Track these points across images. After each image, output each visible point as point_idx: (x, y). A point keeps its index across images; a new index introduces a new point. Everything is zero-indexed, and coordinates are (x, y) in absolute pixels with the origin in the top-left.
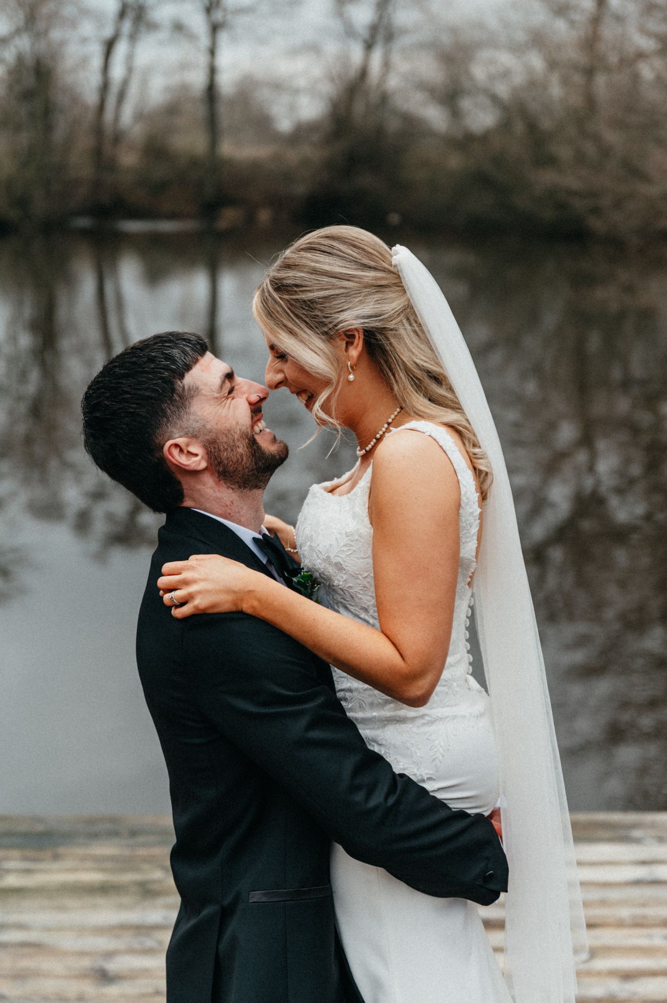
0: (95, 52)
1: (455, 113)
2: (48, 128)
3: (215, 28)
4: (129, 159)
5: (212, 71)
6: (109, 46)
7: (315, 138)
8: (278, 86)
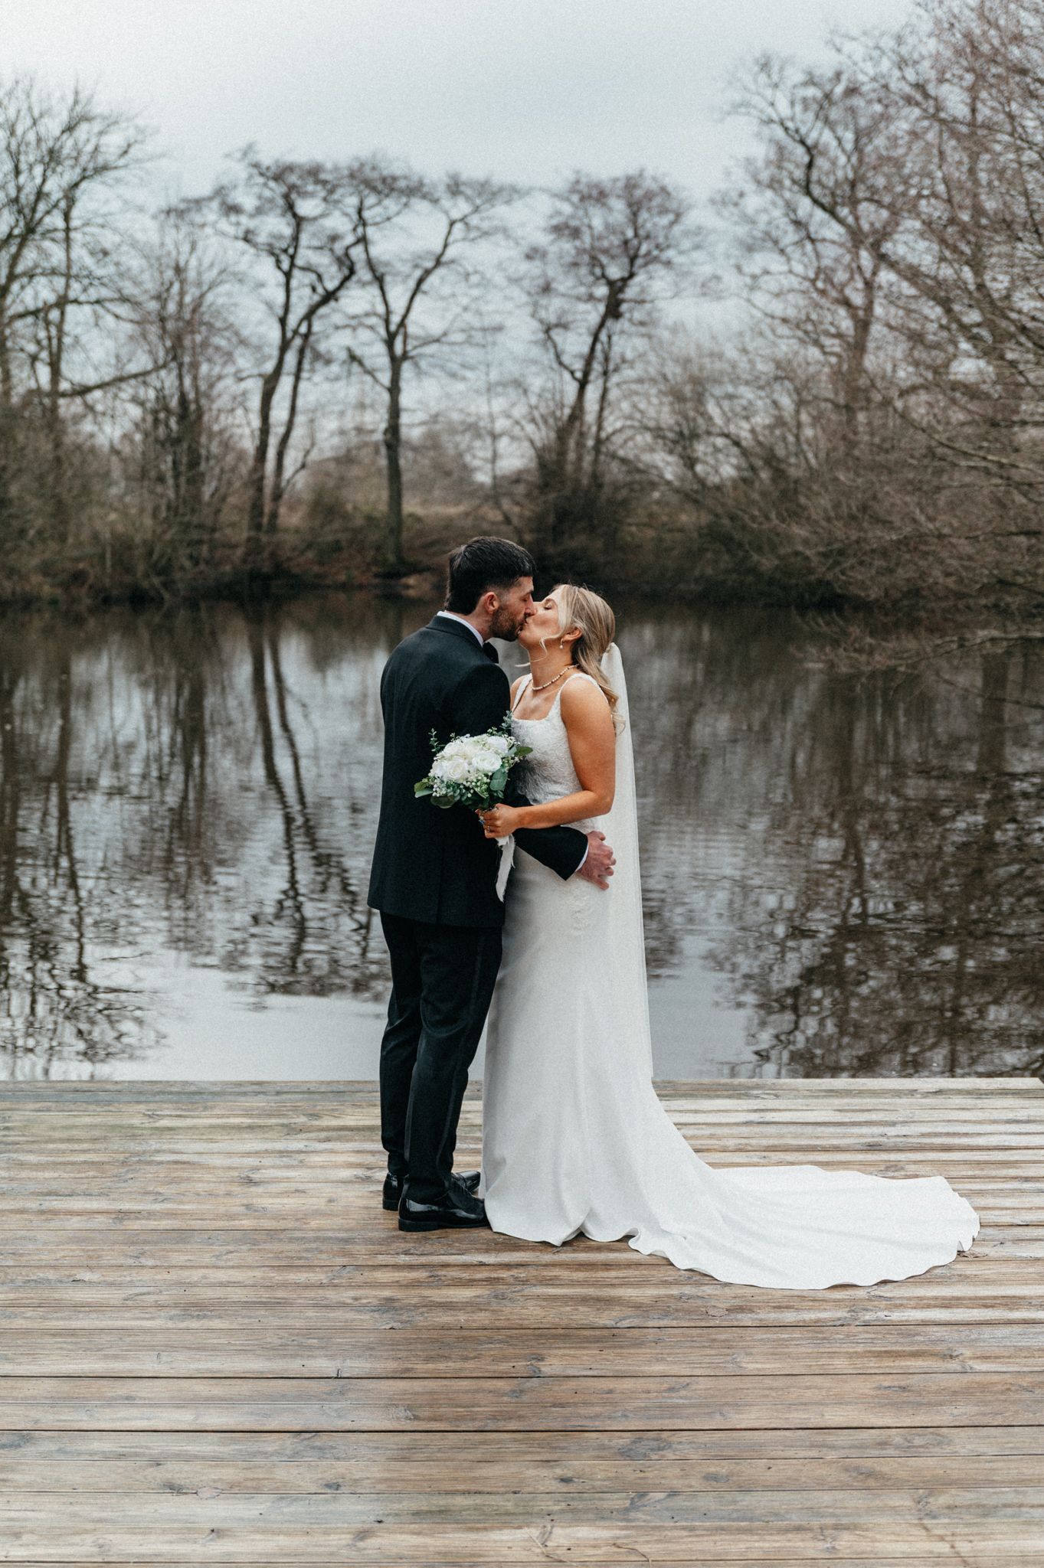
0: (254, 388)
1: (690, 462)
2: (196, 480)
3: (396, 362)
4: (292, 519)
5: (395, 411)
6: (270, 385)
7: (521, 489)
8: (473, 429)
